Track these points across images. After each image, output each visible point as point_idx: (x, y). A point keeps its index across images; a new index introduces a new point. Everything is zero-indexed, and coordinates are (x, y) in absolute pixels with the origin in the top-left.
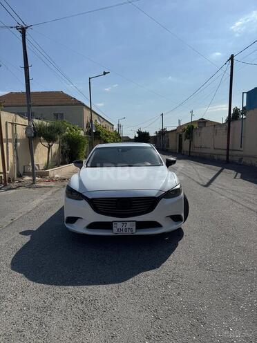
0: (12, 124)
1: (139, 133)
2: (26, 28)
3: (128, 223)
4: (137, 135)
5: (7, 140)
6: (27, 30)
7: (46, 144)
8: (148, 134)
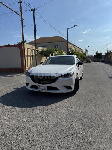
0: (30, 49)
1: (97, 53)
2: (35, 9)
3: (44, 87)
4: (96, 55)
5: (28, 56)
6: (35, 10)
7: (46, 58)
8: (101, 54)
